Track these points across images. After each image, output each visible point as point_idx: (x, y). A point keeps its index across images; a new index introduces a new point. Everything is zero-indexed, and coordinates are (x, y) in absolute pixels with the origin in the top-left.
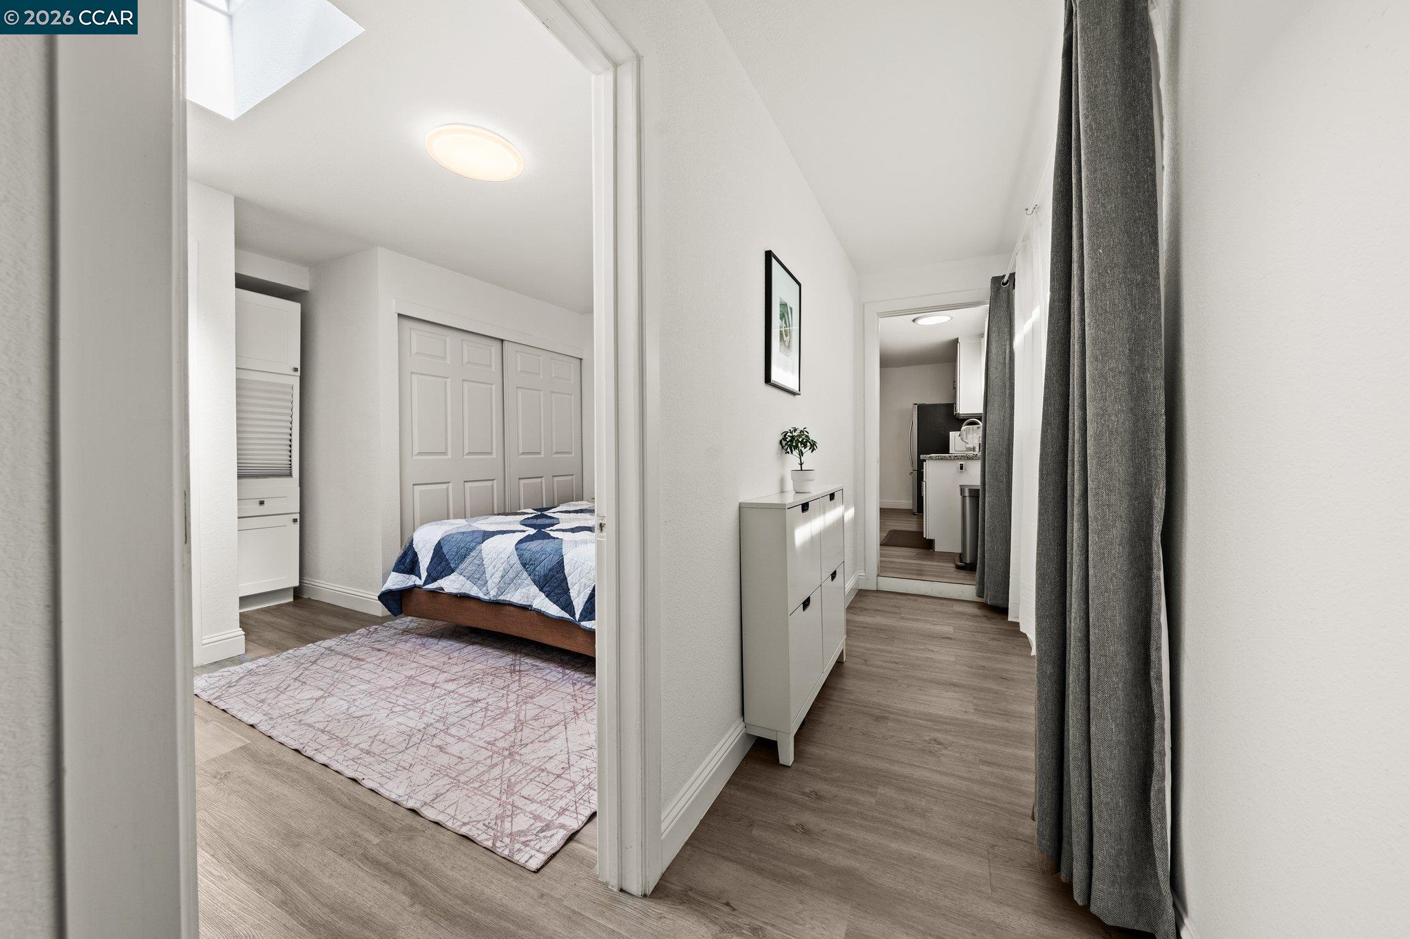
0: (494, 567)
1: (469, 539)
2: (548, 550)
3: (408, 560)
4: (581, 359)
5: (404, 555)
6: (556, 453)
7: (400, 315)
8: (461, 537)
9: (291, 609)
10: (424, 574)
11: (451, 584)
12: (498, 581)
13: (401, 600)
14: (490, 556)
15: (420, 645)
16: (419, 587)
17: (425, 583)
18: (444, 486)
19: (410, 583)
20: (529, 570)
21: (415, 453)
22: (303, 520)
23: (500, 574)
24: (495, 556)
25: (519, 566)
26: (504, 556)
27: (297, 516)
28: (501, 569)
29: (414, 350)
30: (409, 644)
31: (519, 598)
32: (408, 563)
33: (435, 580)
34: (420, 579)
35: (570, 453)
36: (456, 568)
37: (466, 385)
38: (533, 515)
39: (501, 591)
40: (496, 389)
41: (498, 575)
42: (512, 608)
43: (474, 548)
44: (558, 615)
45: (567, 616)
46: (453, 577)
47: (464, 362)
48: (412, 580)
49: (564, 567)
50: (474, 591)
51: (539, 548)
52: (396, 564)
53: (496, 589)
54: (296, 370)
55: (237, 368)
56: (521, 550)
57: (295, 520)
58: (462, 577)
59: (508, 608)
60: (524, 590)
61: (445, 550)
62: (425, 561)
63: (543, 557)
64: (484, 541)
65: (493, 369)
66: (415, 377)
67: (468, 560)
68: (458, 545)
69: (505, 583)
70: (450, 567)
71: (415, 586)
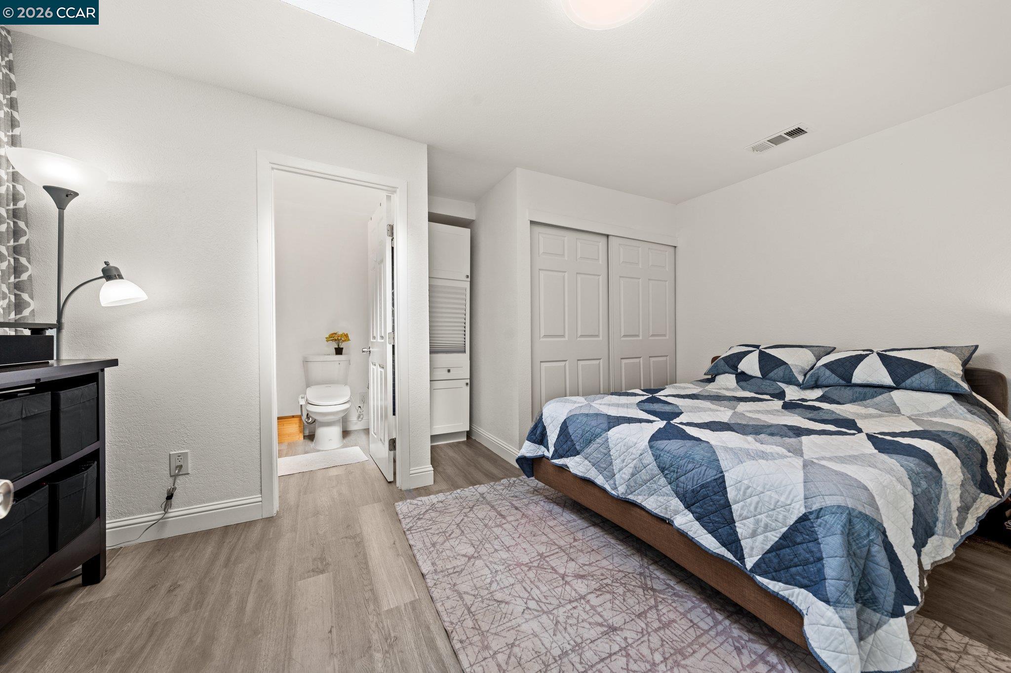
0: (623, 461)
1: (594, 423)
2: (697, 458)
3: (538, 432)
4: (675, 247)
5: (535, 427)
6: (653, 335)
7: (532, 222)
8: (585, 419)
9: (464, 447)
10: (552, 449)
11: (576, 465)
12: (627, 477)
13: (532, 464)
14: (618, 448)
15: (548, 511)
16: (547, 458)
17: (553, 457)
18: (562, 364)
19: (540, 453)
20: (669, 476)
21: (542, 336)
22: (471, 384)
23: (631, 471)
24: (623, 449)
25: (653, 467)
26: (636, 452)
27: (468, 381)
28: (632, 465)
29: (541, 251)
30: (539, 508)
31: (654, 506)
32: (538, 435)
33: (561, 457)
34: (548, 450)
35: (665, 335)
36: (582, 450)
37: (579, 277)
38: (645, 397)
39: (630, 489)
40: (602, 279)
41: (628, 471)
42: (644, 513)
43: (598, 435)
44: (716, 551)
45: (729, 556)
46: (577, 458)
47: (578, 258)
48: (540, 451)
49: (725, 488)
50: (600, 480)
51: (682, 451)
52: (529, 434)
53: (624, 486)
54: (467, 277)
55: (429, 277)
56: (657, 449)
57: (467, 384)
58: (586, 462)
59: (638, 510)
60: (661, 499)
61: (571, 430)
62: (552, 436)
63: (690, 466)
64: (609, 429)
65: (601, 263)
66: (542, 274)
67: (594, 446)
68: (583, 427)
69: (636, 483)
70: (576, 448)
71: (543, 457)
